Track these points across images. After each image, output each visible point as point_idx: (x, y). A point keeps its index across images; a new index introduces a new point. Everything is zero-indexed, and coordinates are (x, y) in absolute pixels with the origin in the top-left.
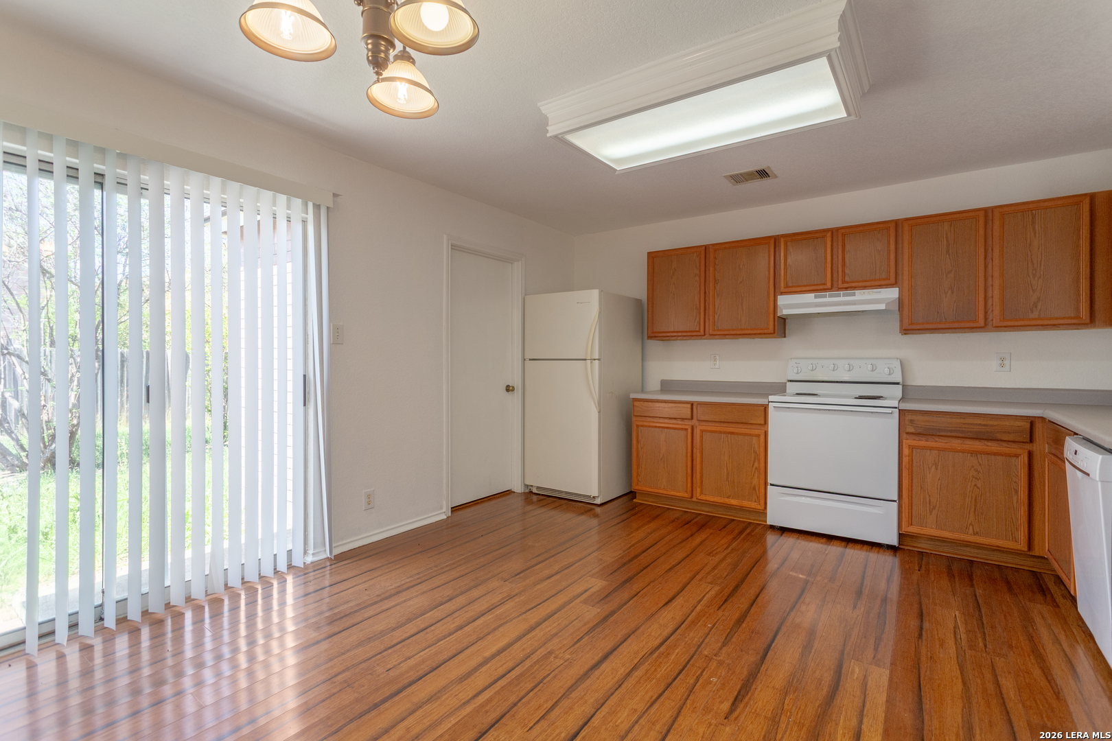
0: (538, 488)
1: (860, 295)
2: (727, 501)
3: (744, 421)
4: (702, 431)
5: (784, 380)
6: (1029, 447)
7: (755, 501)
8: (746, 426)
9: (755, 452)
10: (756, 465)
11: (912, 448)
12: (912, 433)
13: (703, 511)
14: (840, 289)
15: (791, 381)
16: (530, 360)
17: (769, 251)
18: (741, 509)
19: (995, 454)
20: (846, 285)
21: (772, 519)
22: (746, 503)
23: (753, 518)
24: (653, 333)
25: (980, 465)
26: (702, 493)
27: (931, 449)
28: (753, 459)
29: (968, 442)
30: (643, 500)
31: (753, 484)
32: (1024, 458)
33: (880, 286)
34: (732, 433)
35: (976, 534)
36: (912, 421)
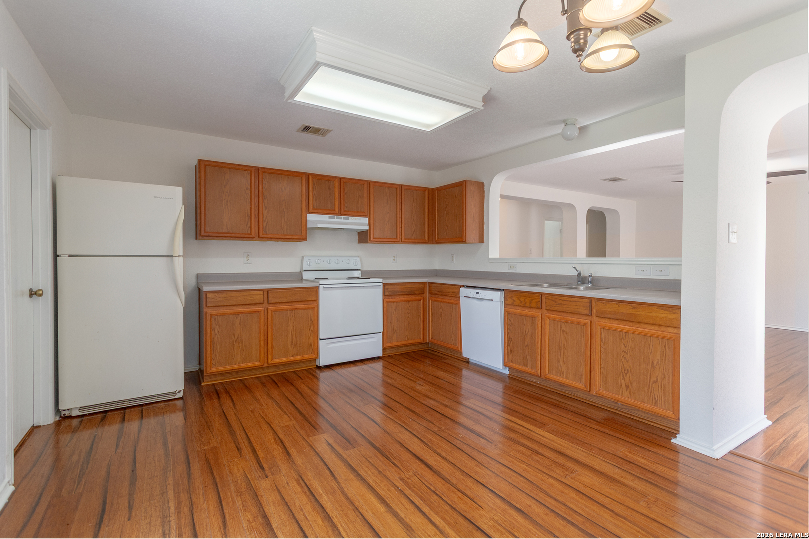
0: (81, 409)
1: (352, 219)
2: (292, 359)
3: (304, 300)
4: (273, 311)
5: (298, 270)
6: (423, 296)
7: (311, 354)
8: (304, 303)
9: (311, 320)
10: (312, 328)
11: (387, 302)
12: (387, 296)
13: (268, 373)
14: (341, 214)
15: (304, 271)
17: (302, 182)
18: (301, 362)
19: (414, 301)
20: (345, 213)
21: (322, 362)
22: (306, 357)
23: (304, 366)
25: (410, 307)
26: (272, 359)
27: (394, 302)
28: (309, 325)
29: (405, 297)
30: (211, 381)
31: (310, 342)
32: (422, 301)
33: (360, 216)
34: (295, 309)
35: (409, 340)
36: (387, 289)
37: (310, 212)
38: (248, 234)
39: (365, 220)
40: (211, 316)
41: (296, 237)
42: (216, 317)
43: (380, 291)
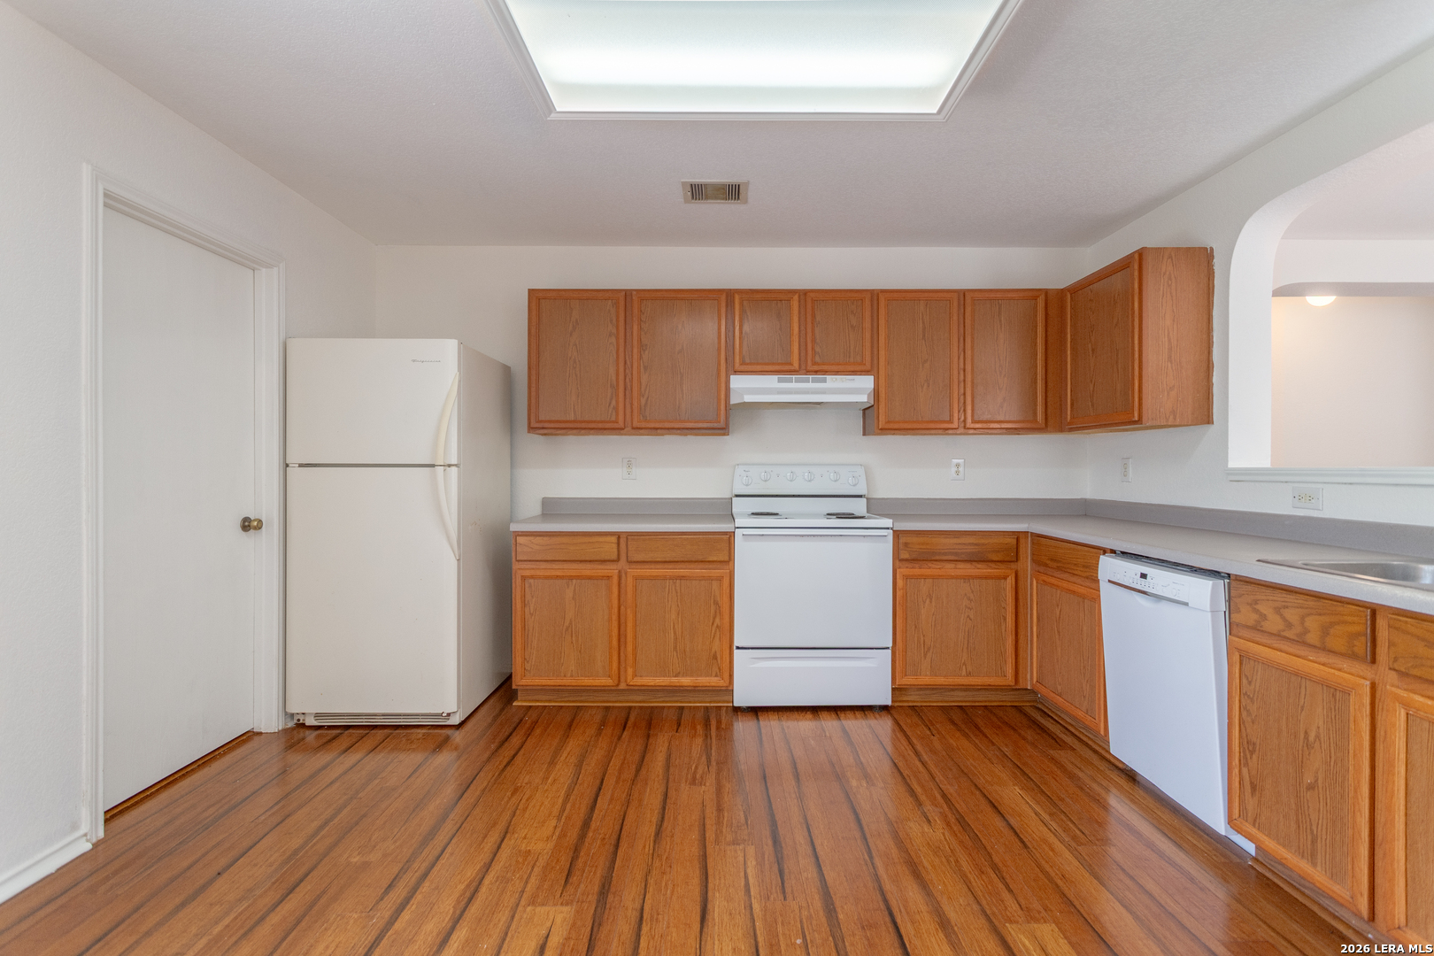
0: (317, 716)
1: (833, 382)
2: (675, 681)
3: (700, 558)
4: (636, 578)
5: (727, 495)
6: (1013, 566)
7: (716, 676)
8: (701, 565)
9: (716, 603)
10: (717, 621)
11: (906, 577)
12: (907, 560)
13: (633, 702)
14: (808, 372)
15: (737, 496)
16: (301, 465)
17: (719, 311)
18: (695, 690)
19: (986, 578)
20: (816, 368)
21: (741, 698)
22: (704, 681)
23: (708, 699)
24: (541, 421)
25: (973, 592)
26: (635, 675)
27: (925, 577)
28: (713, 611)
29: (961, 565)
30: (530, 701)
31: (713, 650)
32: (1010, 581)
33: (854, 373)
34: (682, 578)
35: (969, 674)
36: (906, 544)
37: (736, 372)
38: (613, 422)
39: (866, 383)
40: (524, 578)
41: (705, 425)
42: (532, 581)
43: (887, 547)
